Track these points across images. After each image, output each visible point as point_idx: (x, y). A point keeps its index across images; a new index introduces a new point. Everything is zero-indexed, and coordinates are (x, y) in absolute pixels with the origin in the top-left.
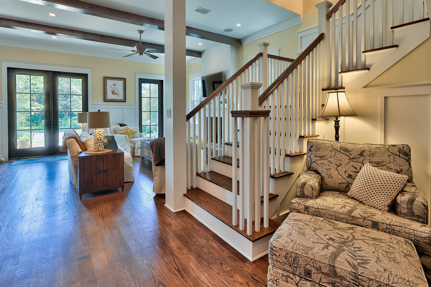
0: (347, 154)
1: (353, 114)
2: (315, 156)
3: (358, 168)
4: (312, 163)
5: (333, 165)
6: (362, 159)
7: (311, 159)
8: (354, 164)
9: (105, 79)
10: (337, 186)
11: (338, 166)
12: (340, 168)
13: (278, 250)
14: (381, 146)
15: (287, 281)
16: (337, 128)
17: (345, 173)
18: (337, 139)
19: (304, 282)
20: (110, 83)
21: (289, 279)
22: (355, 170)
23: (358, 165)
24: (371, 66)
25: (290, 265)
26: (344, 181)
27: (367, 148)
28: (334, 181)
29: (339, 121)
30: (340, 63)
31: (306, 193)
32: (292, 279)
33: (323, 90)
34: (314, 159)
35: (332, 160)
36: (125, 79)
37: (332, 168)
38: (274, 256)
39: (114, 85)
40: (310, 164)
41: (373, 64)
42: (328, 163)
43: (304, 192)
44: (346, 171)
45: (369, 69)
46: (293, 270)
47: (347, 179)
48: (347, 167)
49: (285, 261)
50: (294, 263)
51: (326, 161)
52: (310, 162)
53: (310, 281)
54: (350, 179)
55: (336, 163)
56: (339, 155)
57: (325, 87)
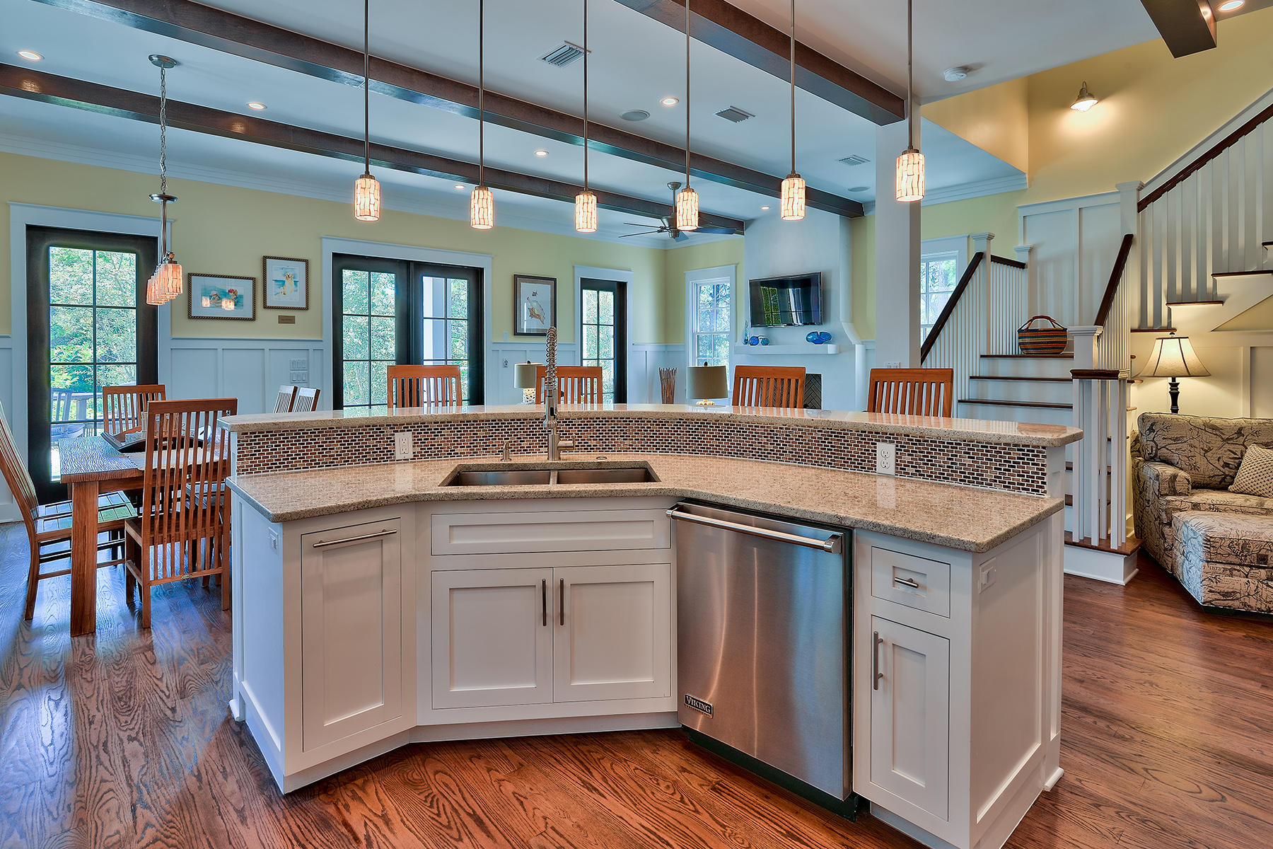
0: (1218, 433)
1: (1202, 374)
2: (1164, 439)
3: (1239, 453)
4: (1157, 449)
5: (1198, 450)
6: (1241, 439)
7: (1155, 443)
8: (1231, 447)
9: (517, 278)
10: (1207, 480)
11: (1206, 451)
12: (1209, 454)
13: (1217, 540)
14: (1265, 421)
15: (1232, 575)
16: (1174, 396)
17: (1219, 461)
18: (1175, 410)
19: (1257, 571)
20: (526, 288)
21: (1234, 572)
22: (1233, 456)
23: (1238, 449)
24: (1226, 297)
25: (1237, 555)
26: (1217, 472)
27: (1245, 424)
28: (1202, 473)
29: (1178, 384)
30: (1165, 286)
31: (1178, 488)
32: (1239, 571)
33: (1133, 331)
34: (1161, 443)
35: (1196, 443)
36: (555, 280)
37: (1197, 455)
38: (1212, 549)
39: (534, 294)
40: (1154, 452)
41: (1230, 295)
42: (1189, 448)
43: (1175, 488)
44: (1220, 458)
45: (1222, 302)
46: (1241, 559)
47: (1222, 469)
48: (1220, 452)
49: (1229, 551)
50: (1242, 552)
51: (1185, 445)
52: (1154, 449)
53: (1264, 568)
54: (1227, 469)
55: (1202, 446)
56: (1205, 436)
57: (1136, 327)
